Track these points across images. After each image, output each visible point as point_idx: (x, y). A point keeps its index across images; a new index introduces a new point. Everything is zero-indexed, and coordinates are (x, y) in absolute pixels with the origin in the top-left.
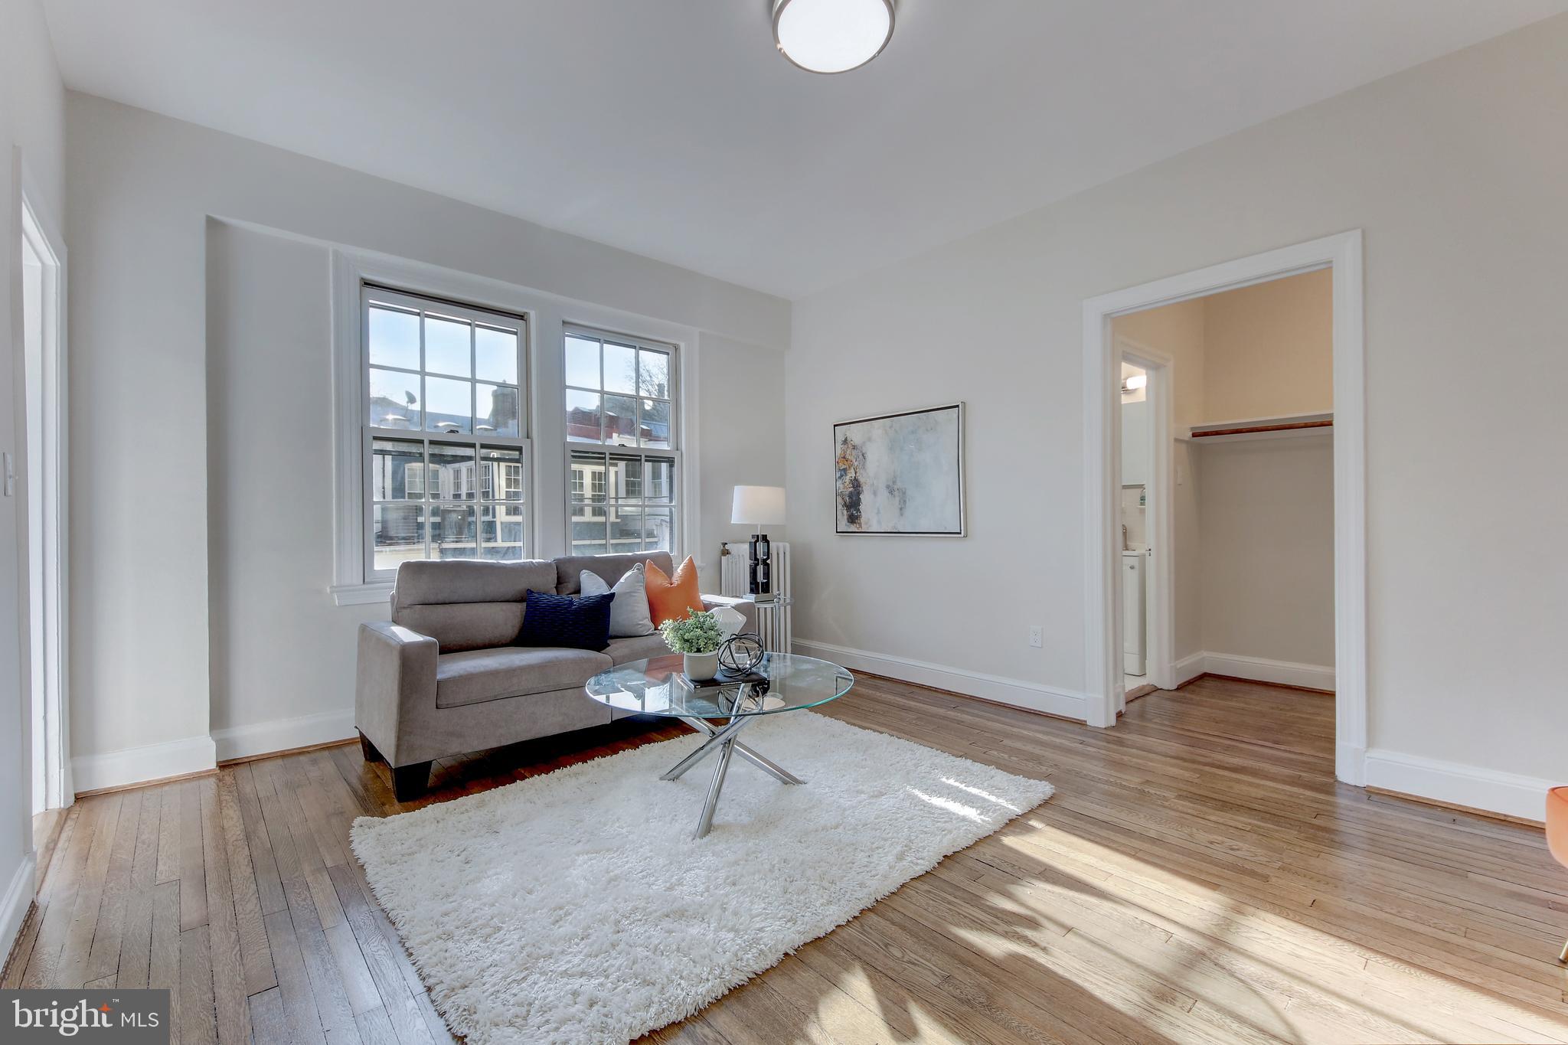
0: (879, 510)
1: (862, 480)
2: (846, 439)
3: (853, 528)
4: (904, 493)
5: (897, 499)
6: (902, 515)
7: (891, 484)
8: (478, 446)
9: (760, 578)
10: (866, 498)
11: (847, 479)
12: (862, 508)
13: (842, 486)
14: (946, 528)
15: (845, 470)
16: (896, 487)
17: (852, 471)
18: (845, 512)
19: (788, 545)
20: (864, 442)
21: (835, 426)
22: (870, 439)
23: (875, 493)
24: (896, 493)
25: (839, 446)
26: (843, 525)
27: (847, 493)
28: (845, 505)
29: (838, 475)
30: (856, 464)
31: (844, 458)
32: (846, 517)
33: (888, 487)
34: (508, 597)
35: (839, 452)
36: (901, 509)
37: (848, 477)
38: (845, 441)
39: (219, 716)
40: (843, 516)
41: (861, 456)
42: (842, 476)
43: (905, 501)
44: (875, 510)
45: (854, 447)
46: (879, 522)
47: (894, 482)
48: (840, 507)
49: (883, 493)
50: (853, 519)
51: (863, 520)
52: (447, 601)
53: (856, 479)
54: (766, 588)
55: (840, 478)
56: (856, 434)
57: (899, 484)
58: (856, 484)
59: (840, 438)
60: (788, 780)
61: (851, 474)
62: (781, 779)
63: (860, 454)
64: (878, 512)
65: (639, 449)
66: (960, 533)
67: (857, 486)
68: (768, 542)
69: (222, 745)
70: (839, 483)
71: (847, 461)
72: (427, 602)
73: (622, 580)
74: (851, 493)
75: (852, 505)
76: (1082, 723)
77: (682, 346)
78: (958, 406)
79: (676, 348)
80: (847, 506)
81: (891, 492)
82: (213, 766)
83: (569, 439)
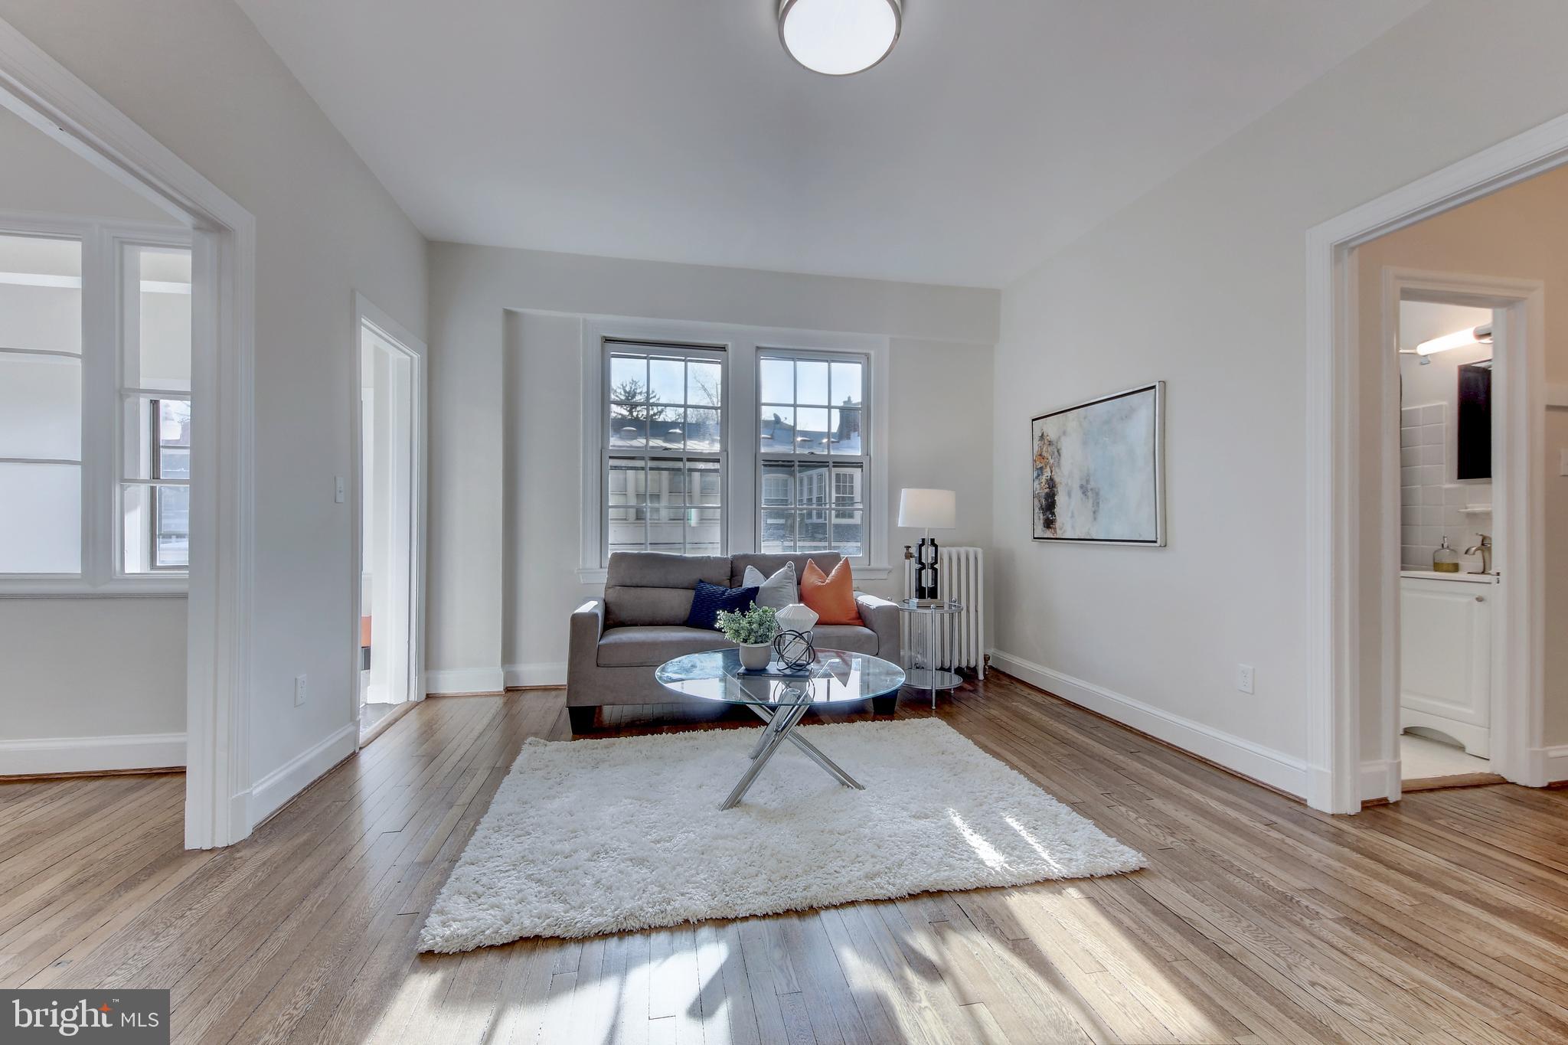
0: (1073, 513)
1: (1057, 479)
2: (1043, 435)
3: (1048, 534)
4: (1097, 494)
5: (1091, 501)
6: (1095, 519)
7: (1084, 483)
8: (685, 460)
9: (927, 582)
10: (1061, 499)
11: (1044, 478)
12: (1057, 510)
13: (1038, 486)
14: (1140, 536)
15: (1041, 468)
16: (1089, 487)
17: (1048, 469)
18: (1042, 517)
19: (980, 551)
20: (1059, 437)
21: (1033, 420)
22: (1064, 433)
23: (1069, 495)
24: (1090, 494)
25: (1036, 442)
26: (1040, 531)
27: (1044, 494)
28: (1041, 508)
29: (1035, 475)
30: (1051, 461)
31: (1040, 455)
32: (1042, 522)
33: (1082, 487)
34: (686, 585)
35: (1036, 448)
36: (1094, 512)
37: (1044, 477)
38: (1042, 437)
39: (509, 654)
40: (1040, 519)
41: (1056, 453)
42: (1039, 475)
43: (1098, 503)
44: (1070, 515)
45: (1050, 443)
46: (1073, 527)
47: (1088, 481)
48: (1037, 510)
49: (1077, 493)
50: (1049, 524)
51: (1058, 525)
52: (640, 585)
53: (1051, 479)
54: (933, 593)
55: (1037, 478)
56: (1051, 427)
57: (1092, 484)
58: (1052, 484)
59: (1038, 434)
60: (847, 782)
61: (1047, 473)
62: (839, 779)
63: (1056, 451)
64: (1072, 516)
65: (829, 455)
66: (1155, 542)
67: (1053, 487)
68: (936, 547)
69: (509, 675)
70: (1037, 482)
71: (1045, 457)
72: (624, 584)
73: (772, 577)
74: (1047, 494)
75: (1048, 506)
76: (1301, 802)
77: (872, 353)
78: (1154, 387)
79: (868, 356)
80: (1043, 509)
81: (1085, 493)
82: (502, 689)
83: (763, 450)
